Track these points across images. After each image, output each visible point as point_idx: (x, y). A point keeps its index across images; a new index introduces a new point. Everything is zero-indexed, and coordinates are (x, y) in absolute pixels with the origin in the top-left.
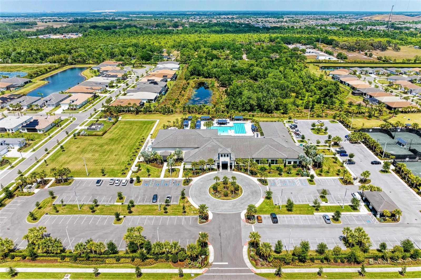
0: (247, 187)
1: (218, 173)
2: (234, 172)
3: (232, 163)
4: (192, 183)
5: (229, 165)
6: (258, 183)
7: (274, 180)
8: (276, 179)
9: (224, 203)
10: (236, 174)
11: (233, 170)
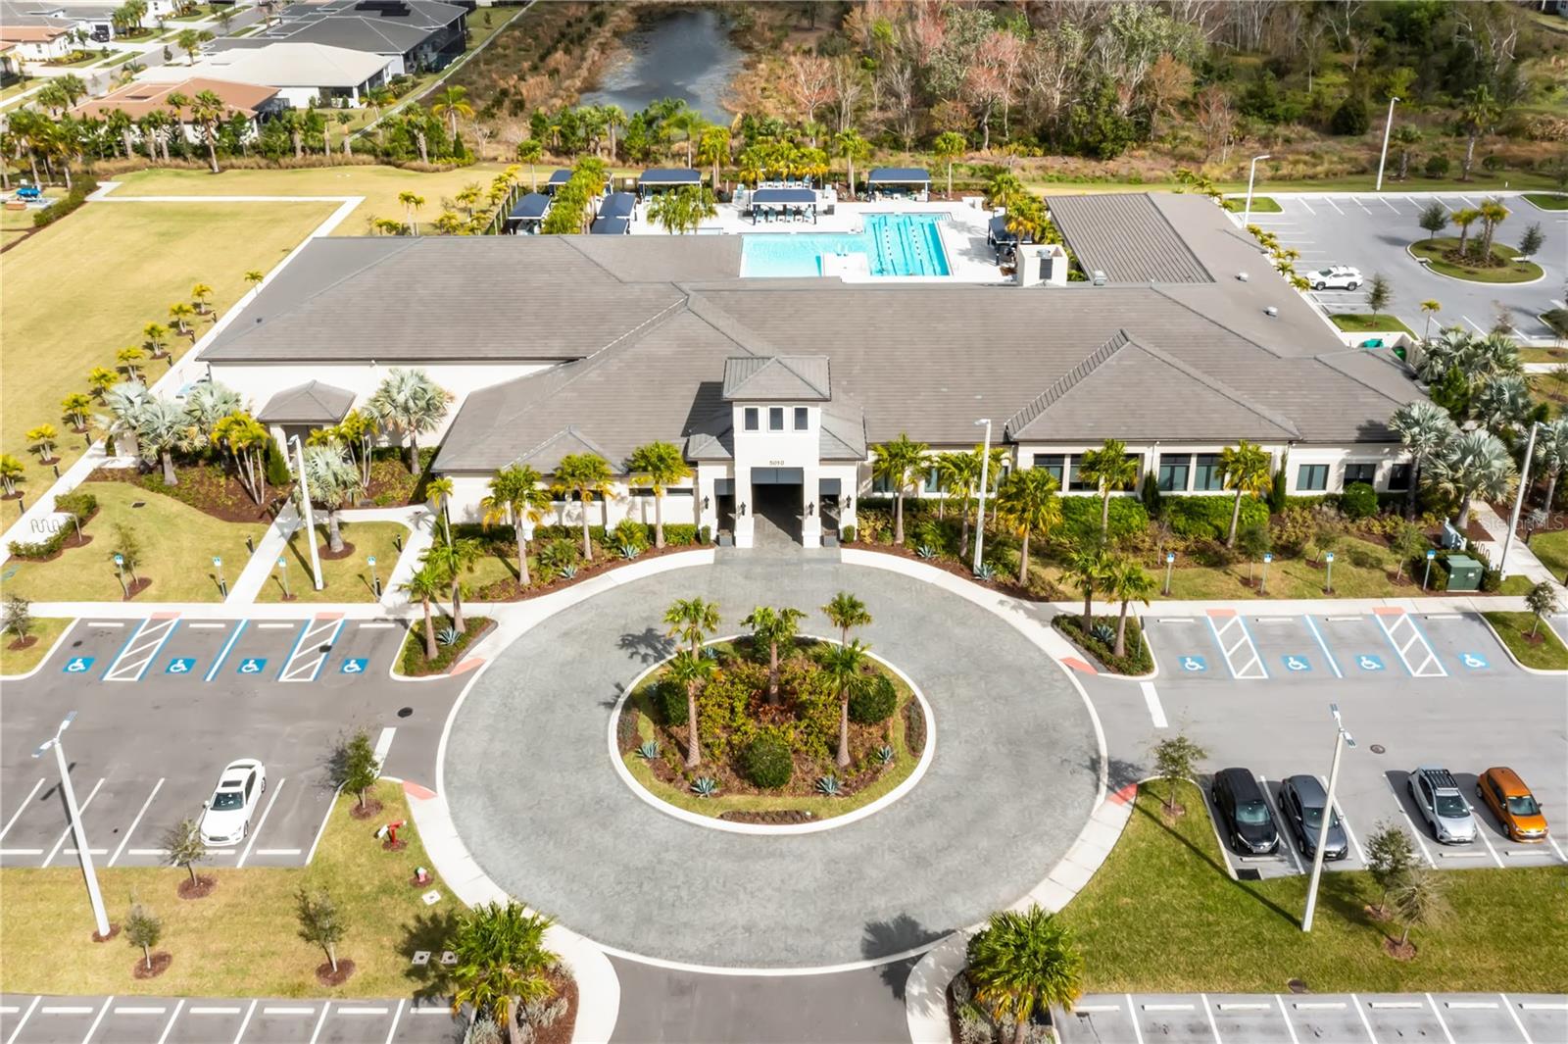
0: (963, 692)
1: (719, 561)
2: (851, 556)
3: (837, 482)
4: (483, 652)
5: (811, 495)
6: (1060, 648)
7: (1197, 629)
8: (1221, 618)
9: (753, 849)
10: (868, 572)
11: (847, 540)
